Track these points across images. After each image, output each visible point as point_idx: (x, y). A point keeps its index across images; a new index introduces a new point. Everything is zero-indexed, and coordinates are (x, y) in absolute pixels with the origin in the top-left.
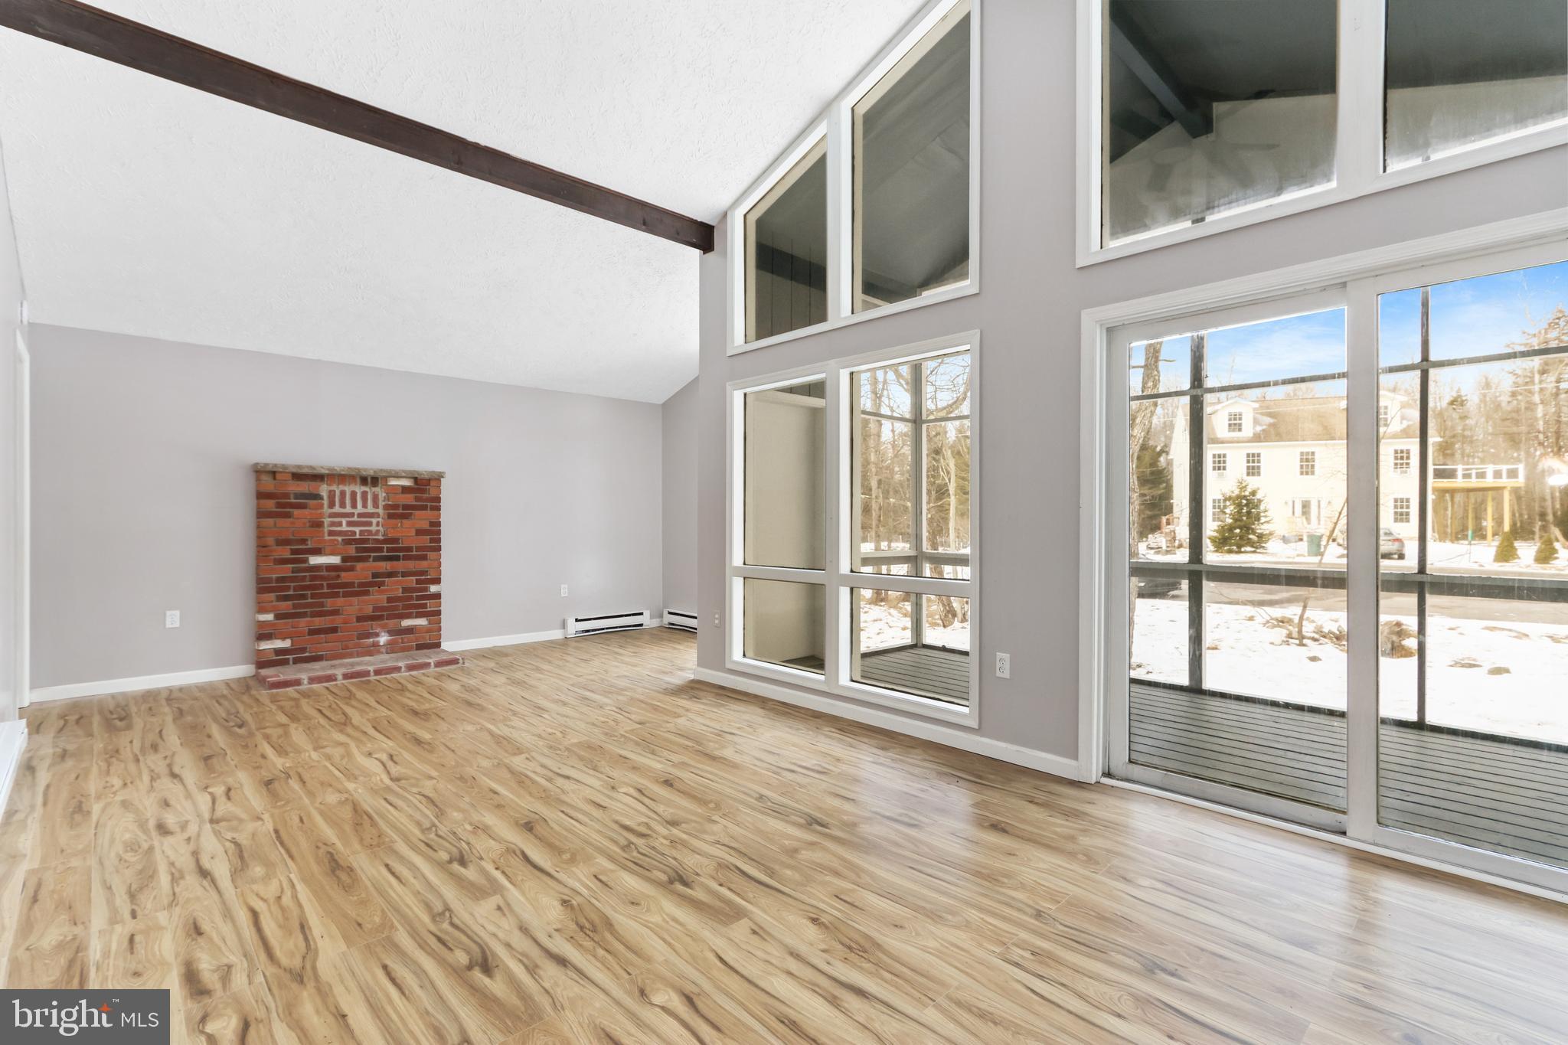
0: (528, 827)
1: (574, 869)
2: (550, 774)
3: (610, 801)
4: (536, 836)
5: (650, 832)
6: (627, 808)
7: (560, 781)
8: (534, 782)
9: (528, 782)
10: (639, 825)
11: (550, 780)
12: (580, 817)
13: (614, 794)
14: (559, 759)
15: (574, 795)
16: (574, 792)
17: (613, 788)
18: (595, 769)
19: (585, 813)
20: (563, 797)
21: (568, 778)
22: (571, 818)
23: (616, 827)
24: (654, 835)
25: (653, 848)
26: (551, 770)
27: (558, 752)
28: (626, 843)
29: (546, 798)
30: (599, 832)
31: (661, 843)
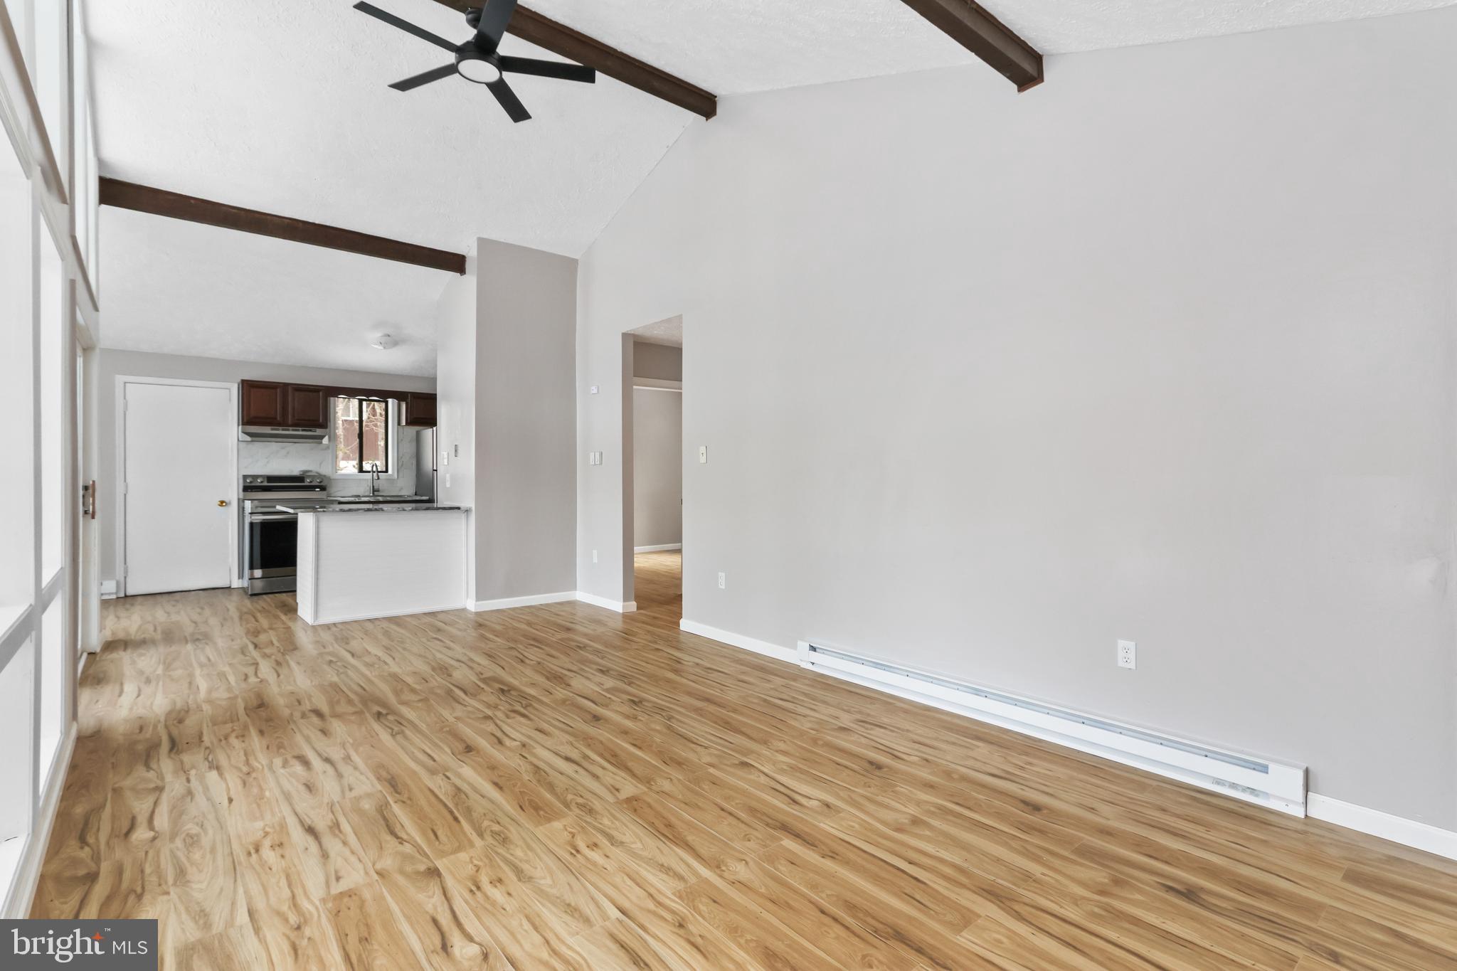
0: (597, 718)
1: (563, 697)
2: (585, 764)
3: (530, 734)
4: (589, 712)
5: (509, 713)
6: (517, 730)
7: (575, 755)
8: (601, 755)
9: (607, 755)
10: (514, 718)
11: (586, 757)
12: (557, 723)
13: (524, 739)
14: (579, 788)
15: (561, 741)
16: (562, 744)
17: (524, 746)
18: (537, 769)
19: (554, 726)
20: (571, 739)
21: (568, 759)
22: (564, 723)
23: (532, 716)
24: (506, 711)
25: (510, 704)
26: (584, 768)
27: (580, 800)
28: (528, 708)
29: (588, 740)
30: (545, 714)
31: (504, 707)
